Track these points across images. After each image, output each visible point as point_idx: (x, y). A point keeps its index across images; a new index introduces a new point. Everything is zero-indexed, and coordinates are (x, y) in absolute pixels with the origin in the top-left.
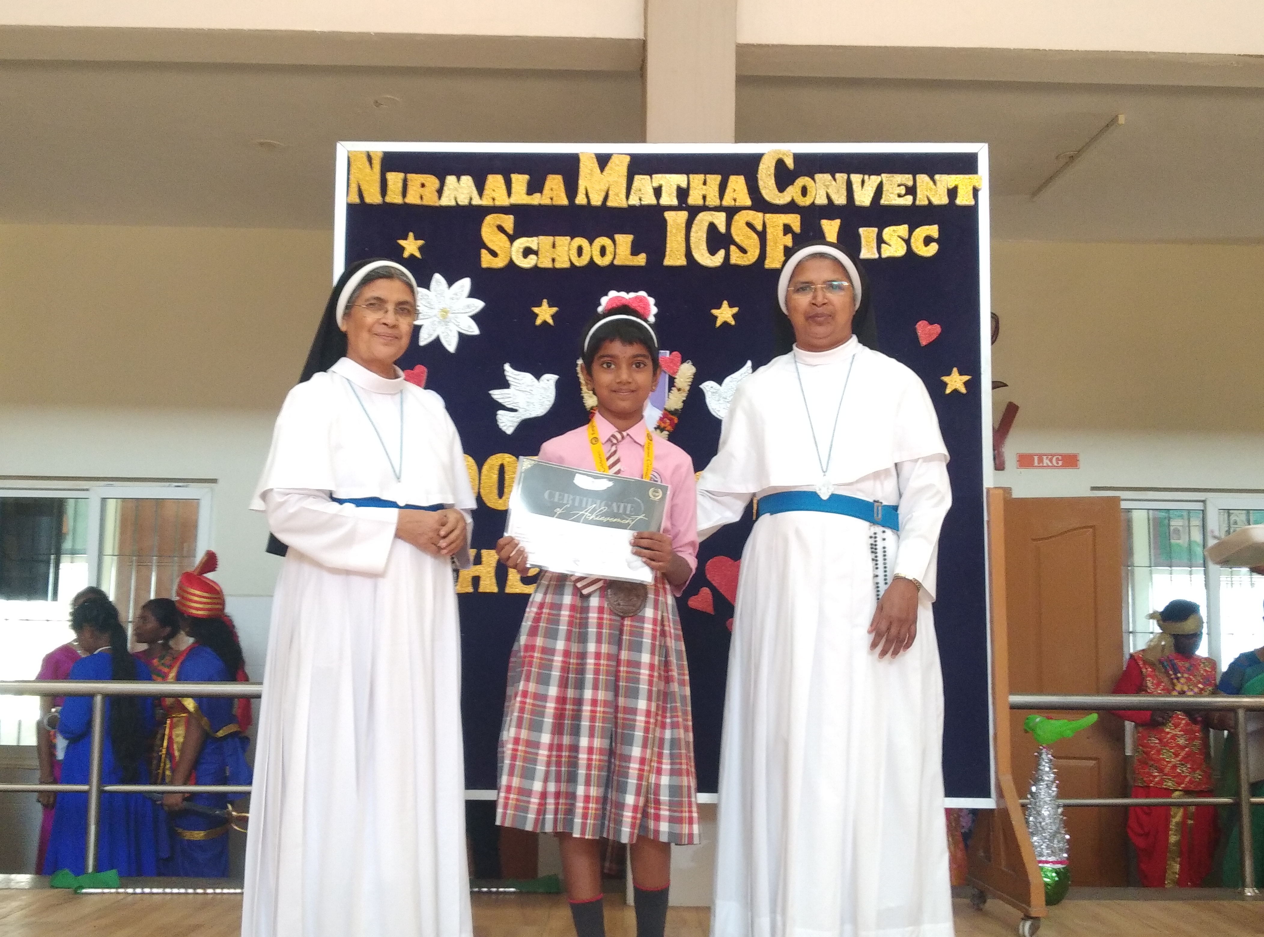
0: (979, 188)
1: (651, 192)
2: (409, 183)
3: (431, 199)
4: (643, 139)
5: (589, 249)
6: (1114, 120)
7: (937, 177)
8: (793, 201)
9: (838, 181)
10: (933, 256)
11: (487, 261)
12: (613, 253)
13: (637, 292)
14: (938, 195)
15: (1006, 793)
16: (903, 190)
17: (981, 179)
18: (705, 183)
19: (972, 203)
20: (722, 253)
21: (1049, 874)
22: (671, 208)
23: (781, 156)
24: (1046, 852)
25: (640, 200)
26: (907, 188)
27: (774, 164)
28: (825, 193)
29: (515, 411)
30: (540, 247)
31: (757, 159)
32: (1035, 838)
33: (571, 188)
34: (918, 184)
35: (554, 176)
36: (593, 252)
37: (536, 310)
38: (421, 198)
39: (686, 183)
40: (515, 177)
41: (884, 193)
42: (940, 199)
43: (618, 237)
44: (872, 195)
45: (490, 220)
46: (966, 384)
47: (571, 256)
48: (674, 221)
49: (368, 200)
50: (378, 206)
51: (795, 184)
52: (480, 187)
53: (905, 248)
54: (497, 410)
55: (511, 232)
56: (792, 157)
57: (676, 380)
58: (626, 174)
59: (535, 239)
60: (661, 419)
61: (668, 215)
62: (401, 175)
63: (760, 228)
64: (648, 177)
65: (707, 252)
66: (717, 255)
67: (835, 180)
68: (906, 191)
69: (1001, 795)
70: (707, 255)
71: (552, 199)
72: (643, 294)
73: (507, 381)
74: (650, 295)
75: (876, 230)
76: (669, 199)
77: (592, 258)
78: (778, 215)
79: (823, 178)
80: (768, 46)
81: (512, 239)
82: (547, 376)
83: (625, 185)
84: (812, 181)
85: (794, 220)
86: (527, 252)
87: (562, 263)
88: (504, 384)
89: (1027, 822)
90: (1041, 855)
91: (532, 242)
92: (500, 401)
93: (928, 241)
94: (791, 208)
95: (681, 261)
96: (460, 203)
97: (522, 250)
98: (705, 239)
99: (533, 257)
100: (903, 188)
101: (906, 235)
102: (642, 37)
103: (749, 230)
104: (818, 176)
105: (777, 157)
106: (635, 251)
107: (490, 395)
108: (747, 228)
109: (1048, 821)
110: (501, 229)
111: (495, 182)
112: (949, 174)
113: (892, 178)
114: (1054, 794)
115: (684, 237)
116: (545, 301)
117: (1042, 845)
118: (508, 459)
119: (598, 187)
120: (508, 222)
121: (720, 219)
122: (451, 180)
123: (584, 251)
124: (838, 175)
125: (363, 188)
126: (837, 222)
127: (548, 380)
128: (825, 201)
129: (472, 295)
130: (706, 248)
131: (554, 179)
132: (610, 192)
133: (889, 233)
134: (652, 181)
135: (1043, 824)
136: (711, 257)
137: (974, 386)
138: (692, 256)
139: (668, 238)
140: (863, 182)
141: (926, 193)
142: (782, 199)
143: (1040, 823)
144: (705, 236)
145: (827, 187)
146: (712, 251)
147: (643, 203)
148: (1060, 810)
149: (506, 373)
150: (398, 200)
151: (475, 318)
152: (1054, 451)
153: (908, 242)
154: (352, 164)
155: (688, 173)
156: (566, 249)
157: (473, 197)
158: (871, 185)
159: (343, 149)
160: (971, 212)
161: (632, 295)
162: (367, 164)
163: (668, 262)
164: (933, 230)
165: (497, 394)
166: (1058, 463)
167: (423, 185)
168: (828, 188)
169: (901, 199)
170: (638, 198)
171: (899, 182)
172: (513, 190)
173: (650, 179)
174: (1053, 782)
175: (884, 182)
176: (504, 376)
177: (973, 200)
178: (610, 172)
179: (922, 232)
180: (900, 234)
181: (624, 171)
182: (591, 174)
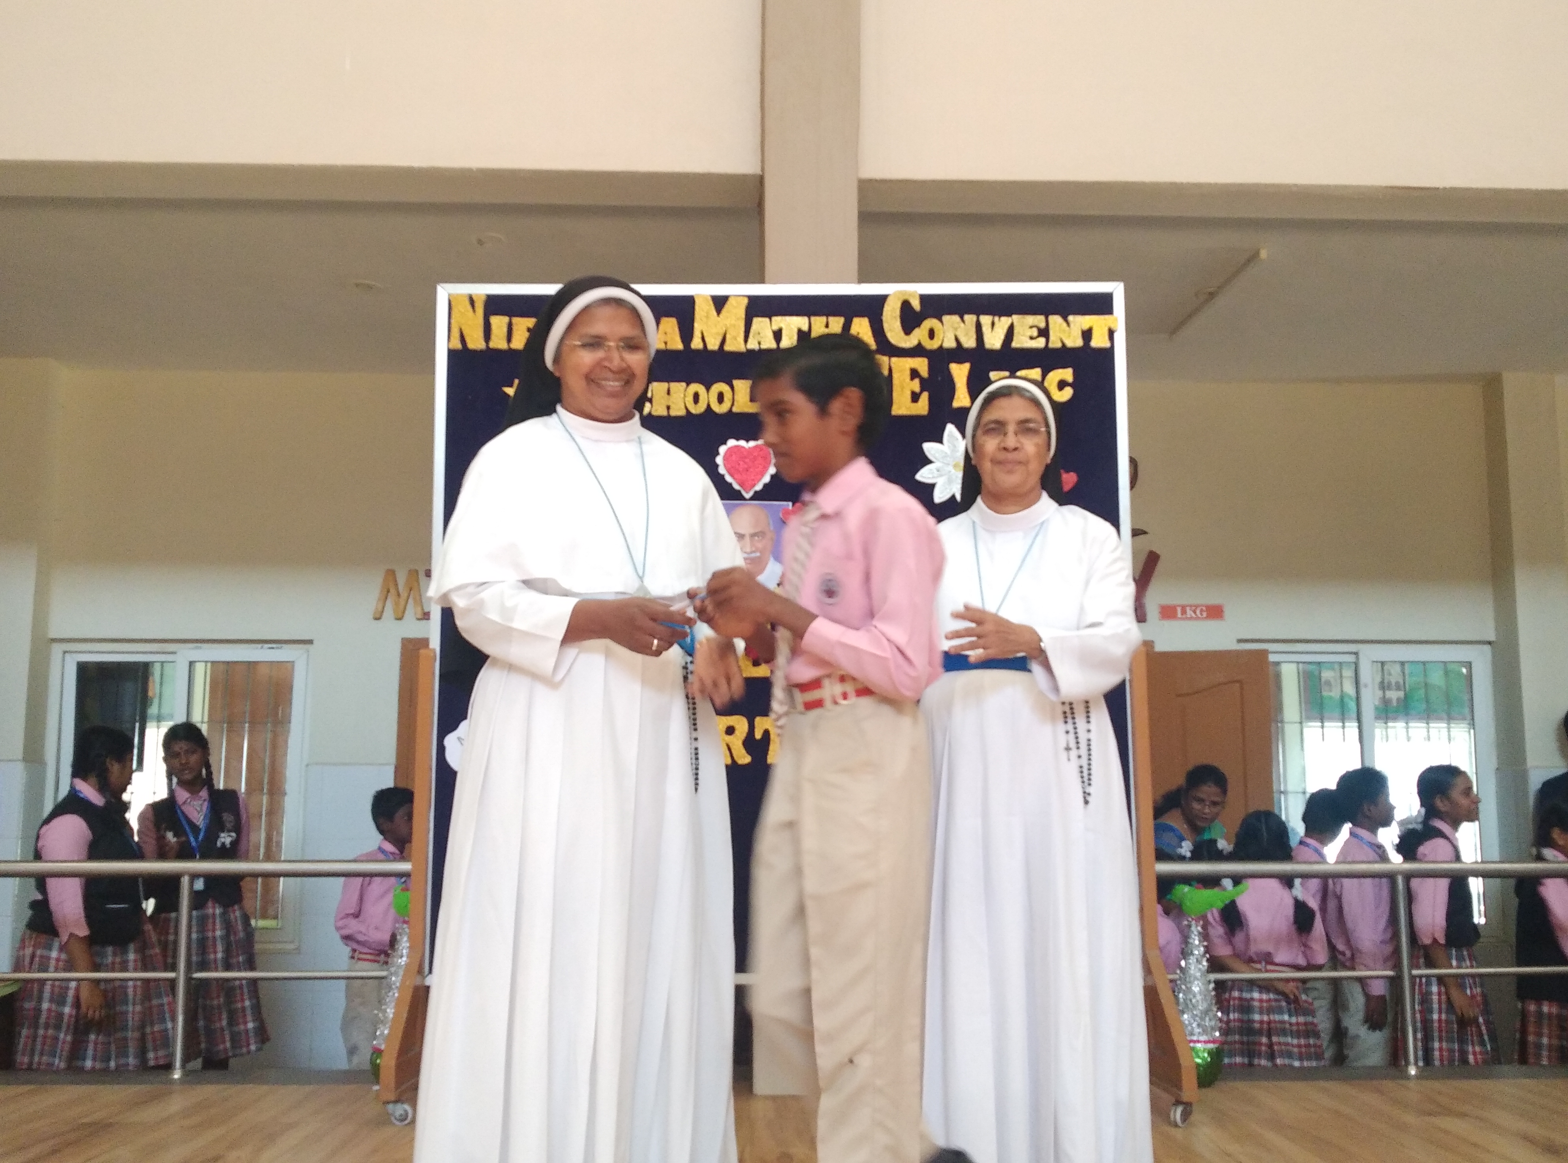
0: (1115, 329)
1: (770, 336)
2: (515, 328)
4: (762, 280)
5: (706, 396)
6: (1255, 255)
7: (1071, 318)
8: (920, 344)
9: (966, 323)
10: (1069, 400)
12: (731, 399)
14: (1072, 337)
16: (1035, 332)
17: (1116, 320)
18: (827, 323)
19: (1107, 344)
21: (1201, 1055)
23: (906, 297)
24: (1197, 1030)
25: (759, 343)
26: (1039, 329)
27: (899, 305)
28: (953, 335)
30: (654, 393)
31: (881, 300)
32: (1186, 1016)
33: (687, 332)
34: (1051, 326)
35: (669, 319)
36: (710, 400)
39: (807, 325)
41: (1016, 335)
42: (1075, 341)
43: (736, 383)
44: (1002, 337)
47: (686, 402)
49: (471, 345)
50: (481, 351)
51: (922, 326)
56: (918, 298)
58: (744, 316)
62: (506, 319)
64: (767, 320)
67: (964, 322)
68: (1039, 333)
71: (666, 343)
77: (709, 406)
78: (905, 359)
79: (951, 320)
80: (891, 181)
83: (743, 329)
84: (939, 324)
85: (922, 365)
87: (678, 411)
89: (1177, 999)
90: (1192, 1034)
93: (1062, 385)
94: (918, 351)
100: (1035, 329)
102: (759, 172)
104: (946, 318)
105: (902, 298)
109: (1199, 997)
112: (1083, 315)
113: (1023, 320)
114: (1204, 969)
117: (1193, 1024)
119: (714, 330)
123: (701, 398)
124: (967, 317)
125: (465, 333)
126: (967, 366)
128: (952, 344)
131: (669, 322)
132: (728, 336)
134: (771, 325)
135: (1194, 1001)
140: (993, 324)
141: (1059, 335)
142: (909, 342)
143: (1191, 1001)
145: (956, 329)
147: (762, 347)
150: (502, 345)
152: (1197, 602)
154: (454, 307)
155: (809, 315)
156: (682, 395)
158: (1001, 327)
159: (443, 293)
160: (1108, 354)
161: (752, 444)
162: (469, 308)
164: (1067, 374)
166: (1202, 615)
168: (956, 331)
169: (1034, 341)
170: (756, 342)
171: (1031, 324)
173: (769, 322)
175: (1015, 324)
177: (1109, 342)
178: (727, 315)
179: (1056, 375)
181: (741, 313)
182: (707, 317)
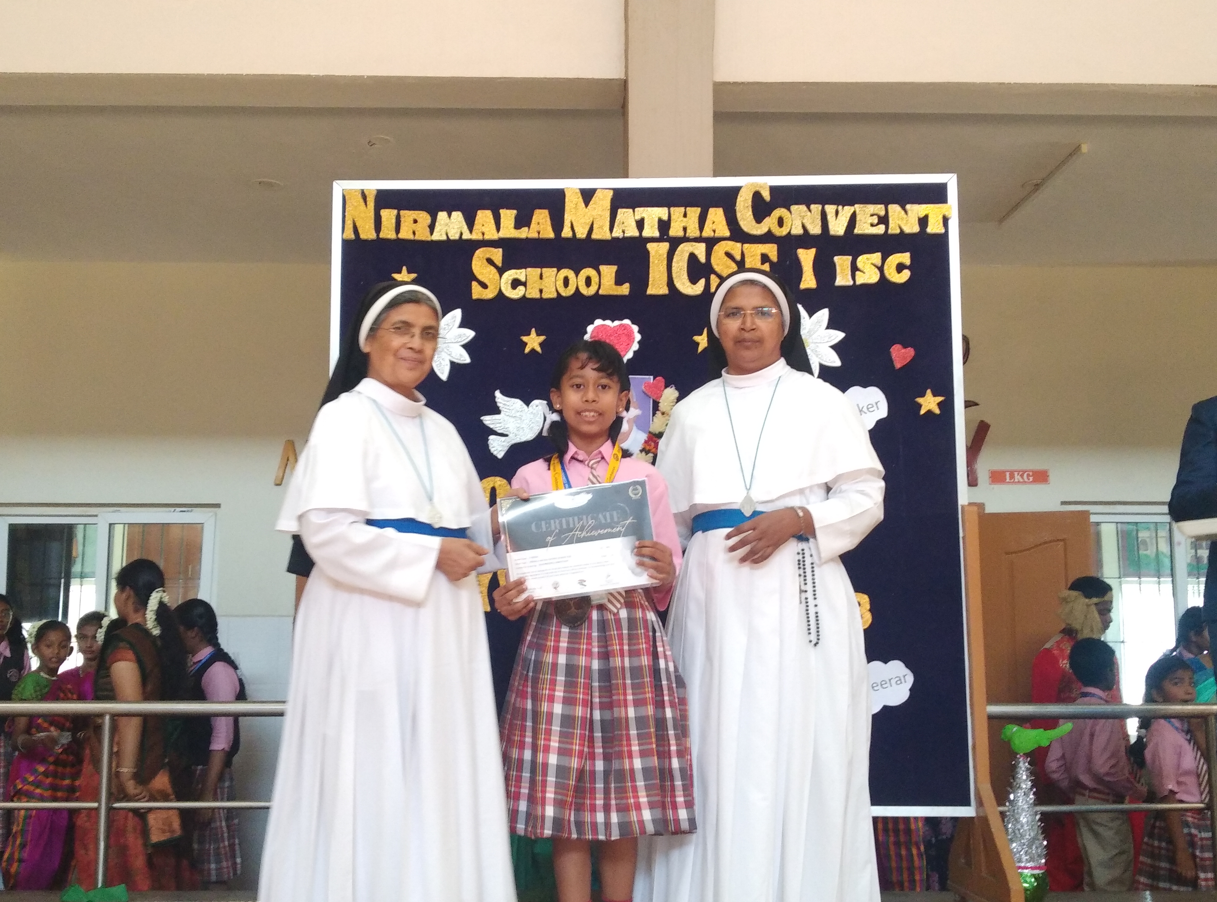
0: (949, 216)
1: (634, 224)
2: (402, 219)
3: (423, 235)
4: (626, 176)
5: (575, 280)
6: (1077, 149)
7: (908, 207)
8: (769, 232)
9: (813, 212)
10: (905, 283)
11: (477, 292)
12: (598, 283)
13: (622, 320)
14: (909, 224)
15: (984, 800)
16: (875, 220)
17: (950, 208)
18: (685, 215)
19: (943, 231)
20: (702, 282)
21: (1028, 880)
22: (653, 240)
23: (757, 189)
24: (1024, 858)
25: (624, 232)
26: (880, 217)
27: (751, 196)
28: (801, 223)
29: (506, 435)
30: (528, 278)
31: (736, 191)
32: (1014, 845)
33: (557, 222)
34: (890, 214)
35: (541, 211)
36: (579, 283)
37: (525, 339)
38: (414, 233)
39: (667, 215)
40: (503, 212)
41: (857, 223)
42: (912, 228)
43: (602, 268)
44: (846, 224)
45: (480, 254)
46: (939, 405)
47: (557, 286)
48: (657, 251)
49: (363, 236)
50: (373, 241)
51: (772, 215)
52: (470, 223)
53: (879, 275)
54: (489, 436)
55: (500, 264)
56: (768, 189)
57: (660, 404)
58: (609, 208)
59: (523, 270)
60: (646, 442)
61: (650, 246)
62: (395, 212)
63: (738, 257)
64: (631, 210)
65: (688, 281)
66: (697, 284)
67: (810, 211)
68: (879, 220)
69: (980, 803)
70: (689, 284)
71: (539, 233)
72: (627, 322)
73: (498, 407)
74: (633, 323)
75: (850, 258)
76: (651, 231)
77: (577, 288)
78: (756, 245)
79: (798, 209)
80: (743, 83)
81: (501, 271)
82: (536, 402)
83: (608, 219)
84: (788, 213)
85: (771, 250)
86: (516, 283)
87: (550, 294)
88: (496, 410)
89: (1007, 829)
90: (1020, 861)
91: (520, 274)
92: (491, 426)
93: (900, 268)
94: (768, 238)
95: (664, 290)
96: (451, 238)
97: (510, 282)
98: (686, 269)
99: (521, 289)
100: (876, 217)
101: (880, 264)
102: (623, 77)
103: (728, 259)
104: (794, 208)
105: (753, 191)
106: (619, 282)
107: (482, 421)
108: (726, 258)
109: (1026, 827)
110: (490, 261)
111: (484, 217)
112: (919, 204)
113: (864, 209)
114: (1032, 801)
115: (666, 267)
116: (533, 330)
117: (1021, 851)
118: (499, 483)
119: (583, 221)
120: (497, 255)
121: (700, 250)
122: (442, 216)
123: (570, 282)
124: (813, 206)
125: (357, 224)
126: (813, 251)
127: (537, 406)
128: (800, 231)
129: (463, 325)
130: (687, 278)
131: (541, 214)
132: (594, 226)
133: (863, 261)
134: (634, 215)
135: (1021, 831)
136: (692, 285)
137: (947, 406)
138: (674, 286)
139: (651, 269)
140: (837, 212)
141: (898, 222)
142: (760, 230)
143: (1019, 830)
144: (686, 266)
145: (803, 217)
146: (693, 280)
147: (626, 235)
148: (1038, 817)
149: (497, 400)
150: (392, 235)
151: (466, 346)
152: (1025, 468)
153: (881, 269)
154: (347, 202)
155: (669, 206)
156: (553, 279)
157: (463, 231)
158: (844, 215)
159: (339, 187)
160: (942, 240)
161: (617, 323)
162: (362, 201)
163: (650, 291)
164: (905, 258)
165: (488, 420)
166: (1029, 479)
167: (415, 221)
168: (803, 219)
169: (874, 228)
170: (621, 231)
171: (872, 212)
172: (502, 225)
173: (632, 213)
174: (1031, 789)
175: (857, 212)
176: (496, 403)
177: (943, 228)
178: (594, 206)
179: (895, 259)
180: (874, 262)
181: (607, 204)
182: (576, 208)
